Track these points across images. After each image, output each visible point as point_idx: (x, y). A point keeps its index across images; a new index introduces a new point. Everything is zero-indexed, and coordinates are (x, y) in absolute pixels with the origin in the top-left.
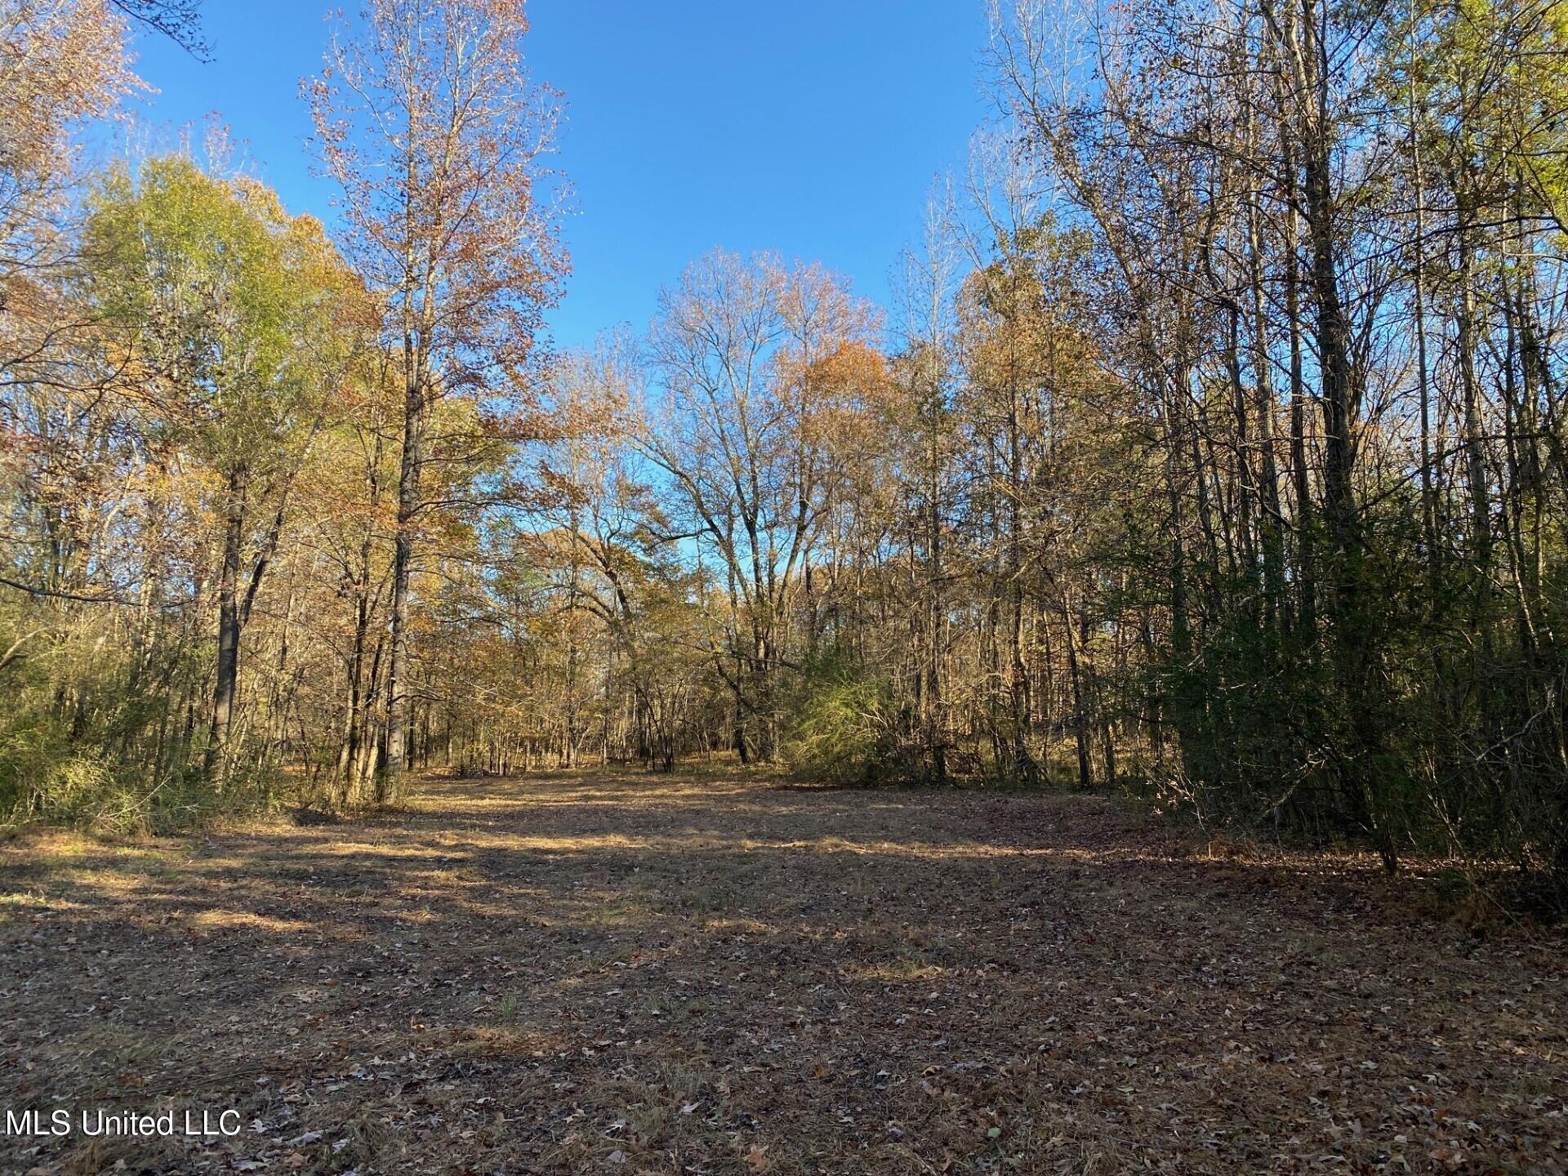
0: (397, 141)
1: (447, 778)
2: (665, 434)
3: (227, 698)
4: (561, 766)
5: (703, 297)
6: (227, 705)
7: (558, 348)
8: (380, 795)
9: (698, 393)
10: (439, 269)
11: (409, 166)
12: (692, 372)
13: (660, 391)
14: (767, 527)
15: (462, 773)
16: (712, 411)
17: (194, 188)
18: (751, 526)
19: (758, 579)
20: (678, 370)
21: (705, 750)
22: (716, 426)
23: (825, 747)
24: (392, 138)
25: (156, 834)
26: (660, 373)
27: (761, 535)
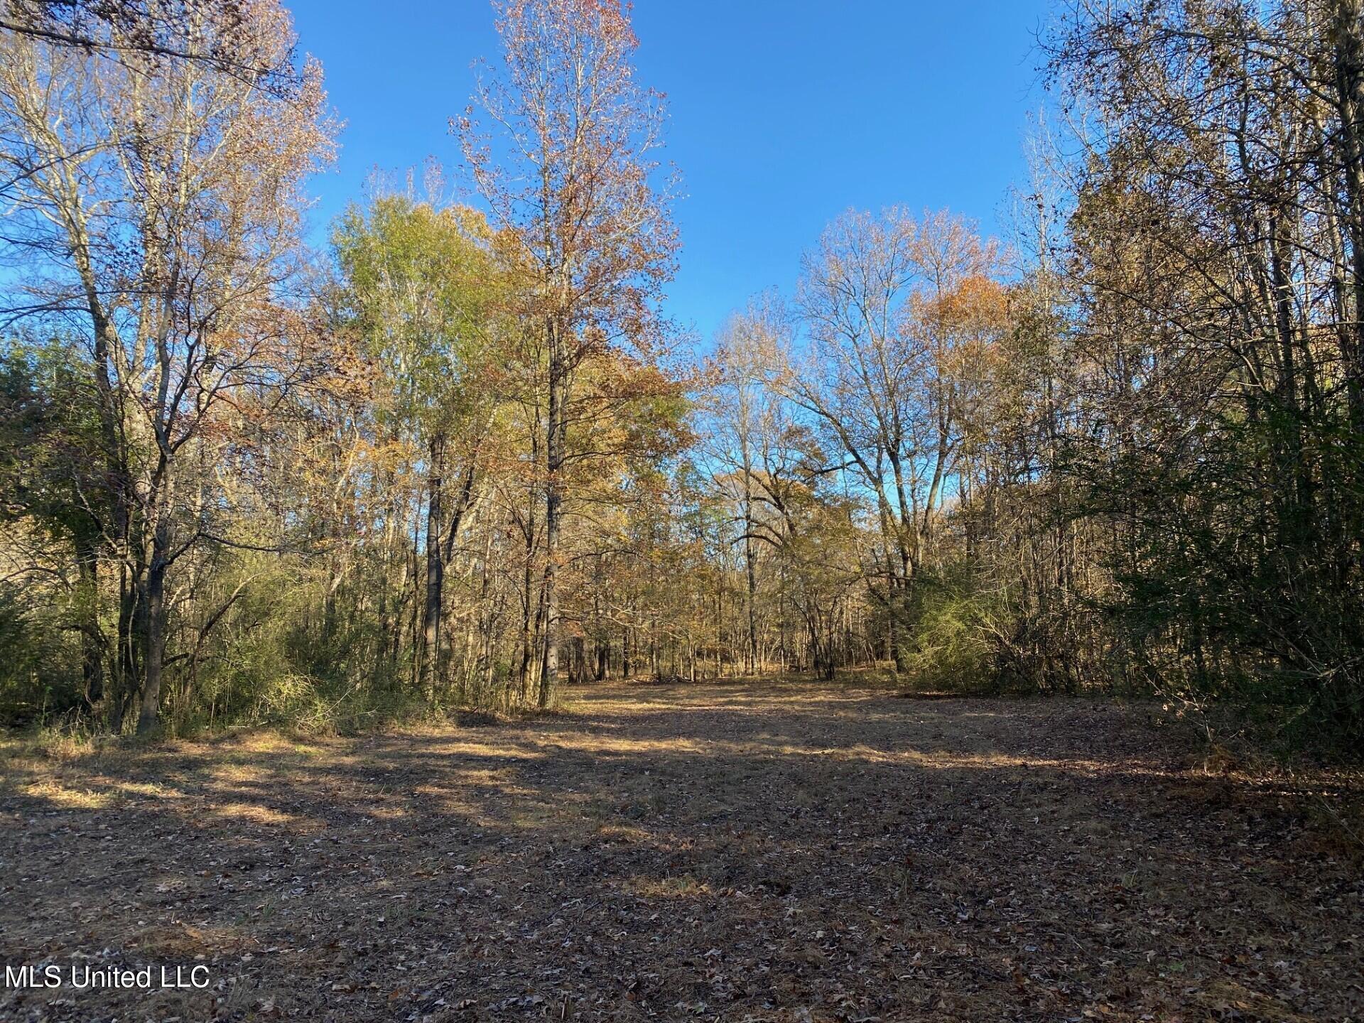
0: (533, 157)
1: (649, 684)
2: (810, 379)
3: (434, 622)
4: (746, 673)
5: (839, 254)
6: (434, 628)
7: (666, 316)
8: (543, 701)
9: (842, 340)
10: (571, 260)
11: (544, 177)
12: (836, 323)
13: (806, 343)
14: (908, 456)
15: (660, 680)
16: (856, 355)
17: (409, 218)
18: (894, 457)
19: (903, 504)
20: (824, 322)
21: (871, 659)
22: (859, 368)
23: (941, 659)
24: (529, 156)
25: (340, 734)
26: (805, 328)
27: (904, 464)
